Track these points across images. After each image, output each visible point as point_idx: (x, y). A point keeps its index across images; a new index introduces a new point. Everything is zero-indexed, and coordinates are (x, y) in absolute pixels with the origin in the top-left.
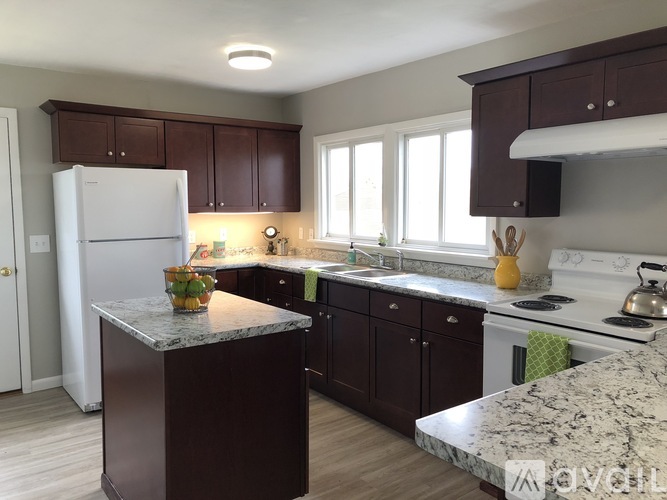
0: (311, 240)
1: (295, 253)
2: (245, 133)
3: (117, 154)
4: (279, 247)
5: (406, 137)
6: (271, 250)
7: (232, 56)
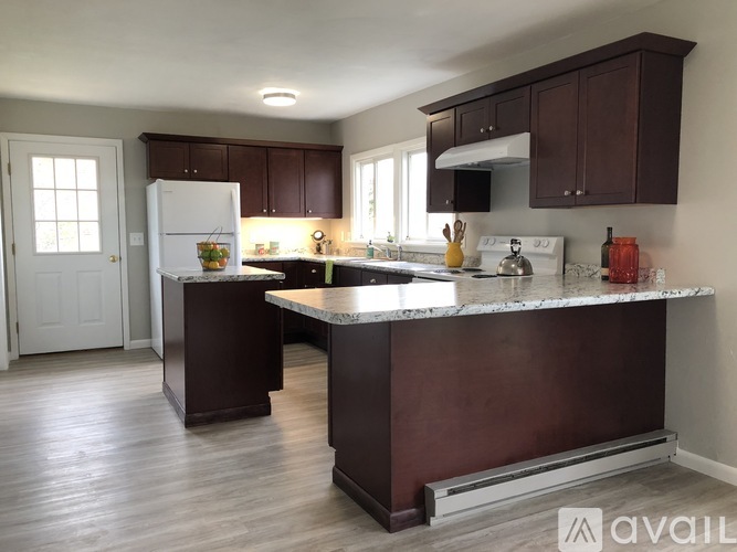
0: (349, 241)
1: (338, 253)
2: (294, 153)
3: (191, 171)
4: (324, 247)
5: (409, 154)
6: (319, 250)
7: (265, 96)
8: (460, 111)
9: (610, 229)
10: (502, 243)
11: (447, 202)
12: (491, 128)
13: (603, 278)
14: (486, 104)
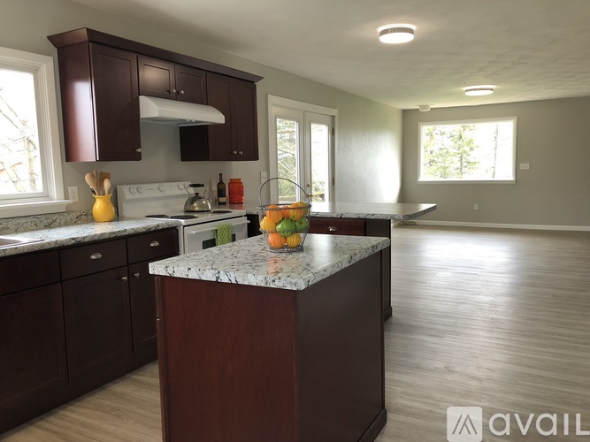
8: (143, 60)
9: (221, 175)
10: (150, 191)
11: (139, 150)
12: (182, 92)
13: (220, 203)
14: (171, 67)
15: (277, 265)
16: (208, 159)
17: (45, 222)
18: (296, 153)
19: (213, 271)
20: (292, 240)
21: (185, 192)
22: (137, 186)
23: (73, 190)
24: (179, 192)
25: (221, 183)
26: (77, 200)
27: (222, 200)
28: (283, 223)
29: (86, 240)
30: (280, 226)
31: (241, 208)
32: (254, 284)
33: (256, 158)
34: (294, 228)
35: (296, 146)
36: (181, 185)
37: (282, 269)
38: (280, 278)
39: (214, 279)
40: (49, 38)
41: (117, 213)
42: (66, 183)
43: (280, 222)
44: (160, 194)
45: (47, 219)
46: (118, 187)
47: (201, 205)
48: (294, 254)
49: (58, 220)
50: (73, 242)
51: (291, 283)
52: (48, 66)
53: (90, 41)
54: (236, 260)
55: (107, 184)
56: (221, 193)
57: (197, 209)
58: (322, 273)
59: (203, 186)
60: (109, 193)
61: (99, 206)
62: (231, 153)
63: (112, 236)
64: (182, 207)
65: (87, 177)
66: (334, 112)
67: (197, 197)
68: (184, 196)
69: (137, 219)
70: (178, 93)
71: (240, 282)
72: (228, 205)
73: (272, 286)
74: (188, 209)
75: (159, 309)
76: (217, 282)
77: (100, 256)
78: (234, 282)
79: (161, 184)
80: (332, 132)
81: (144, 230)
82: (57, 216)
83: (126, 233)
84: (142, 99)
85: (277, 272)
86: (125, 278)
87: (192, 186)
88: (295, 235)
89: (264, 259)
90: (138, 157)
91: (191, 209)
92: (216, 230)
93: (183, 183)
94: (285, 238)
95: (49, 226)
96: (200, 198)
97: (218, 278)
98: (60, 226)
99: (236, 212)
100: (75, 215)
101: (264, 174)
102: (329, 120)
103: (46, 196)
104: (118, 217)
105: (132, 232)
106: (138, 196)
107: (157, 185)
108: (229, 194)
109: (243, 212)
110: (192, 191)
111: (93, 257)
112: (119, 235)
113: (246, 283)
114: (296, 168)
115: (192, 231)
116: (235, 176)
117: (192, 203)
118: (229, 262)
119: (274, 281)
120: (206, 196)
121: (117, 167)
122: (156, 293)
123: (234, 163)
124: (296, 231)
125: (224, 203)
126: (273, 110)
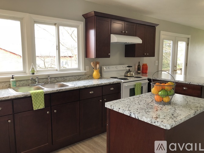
8: (113, 21)
9: (139, 62)
10: (113, 68)
11: (109, 54)
12: (127, 32)
13: (138, 73)
14: (123, 23)
15: (158, 112)
16: (134, 57)
17: (78, 78)
18: (171, 51)
19: (129, 112)
20: (166, 99)
21: (125, 69)
22: (108, 66)
23: (87, 67)
24: (123, 69)
25: (139, 65)
26: (88, 71)
27: (139, 72)
28: (162, 91)
29: (88, 87)
30: (160, 93)
31: (146, 76)
32: (146, 121)
33: (154, 56)
34: (167, 94)
35: (171, 48)
36: (124, 66)
37: (159, 116)
38: (158, 122)
39: (129, 115)
40: (83, 15)
41: (101, 75)
42: (85, 65)
43: (160, 91)
44: (116, 69)
45: (79, 77)
46: (102, 66)
47: (130, 74)
48: (166, 106)
49: (82, 78)
50: (84, 87)
51: (163, 125)
52: (82, 25)
53: (95, 15)
54: (139, 106)
55: (98, 66)
56: (139, 69)
57: (129, 75)
58: (179, 121)
59: (132, 67)
60: (98, 69)
61: (95, 73)
62: (144, 54)
63: (97, 85)
64: (124, 74)
65: (92, 63)
66: (189, 36)
67: (129, 71)
68: (125, 70)
69: (107, 78)
70: (125, 32)
71: (140, 119)
72: (141, 74)
73: (154, 124)
74: (126, 75)
75: (108, 121)
76: (130, 116)
77: (93, 92)
78: (137, 118)
79: (117, 66)
80: (188, 45)
81: (109, 84)
82: (82, 76)
83: (102, 85)
84: (112, 35)
85: (157, 118)
86: (101, 101)
87: (128, 67)
88: (167, 97)
89: (152, 108)
90: (109, 57)
91: (127, 75)
92: (135, 85)
93: (125, 65)
94: (162, 98)
95: (79, 80)
96: (130, 71)
97: (130, 115)
98: (82, 80)
99: (144, 78)
100: (87, 76)
101: (157, 62)
102: (186, 40)
103: (79, 69)
104: (101, 77)
105: (104, 84)
106: (108, 70)
107: (115, 66)
108: (142, 70)
109: (146, 78)
110: (128, 68)
111: (91, 93)
112: (100, 85)
113: (142, 120)
114: (171, 57)
115: (126, 85)
116: (145, 63)
117: (127, 73)
118: (136, 107)
119: (155, 122)
120: (133, 70)
121: (102, 60)
122: (107, 114)
123: (145, 58)
124: (168, 95)
125: (140, 73)
126: (162, 37)
